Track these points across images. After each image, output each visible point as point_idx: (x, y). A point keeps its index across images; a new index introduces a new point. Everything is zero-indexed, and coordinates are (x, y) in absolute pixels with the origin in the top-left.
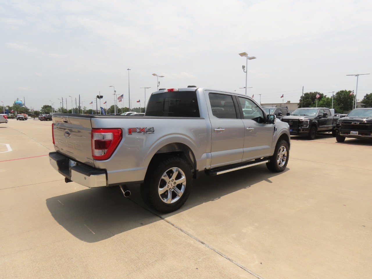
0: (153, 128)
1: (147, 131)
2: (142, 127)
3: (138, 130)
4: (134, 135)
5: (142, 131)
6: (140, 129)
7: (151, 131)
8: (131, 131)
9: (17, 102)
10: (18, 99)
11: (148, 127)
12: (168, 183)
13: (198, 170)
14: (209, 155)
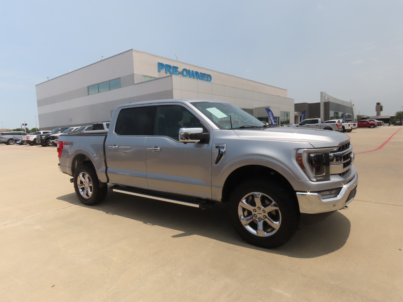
3: (67, 143)
7: (71, 144)
12: (83, 182)
13: (100, 180)
14: (108, 170)
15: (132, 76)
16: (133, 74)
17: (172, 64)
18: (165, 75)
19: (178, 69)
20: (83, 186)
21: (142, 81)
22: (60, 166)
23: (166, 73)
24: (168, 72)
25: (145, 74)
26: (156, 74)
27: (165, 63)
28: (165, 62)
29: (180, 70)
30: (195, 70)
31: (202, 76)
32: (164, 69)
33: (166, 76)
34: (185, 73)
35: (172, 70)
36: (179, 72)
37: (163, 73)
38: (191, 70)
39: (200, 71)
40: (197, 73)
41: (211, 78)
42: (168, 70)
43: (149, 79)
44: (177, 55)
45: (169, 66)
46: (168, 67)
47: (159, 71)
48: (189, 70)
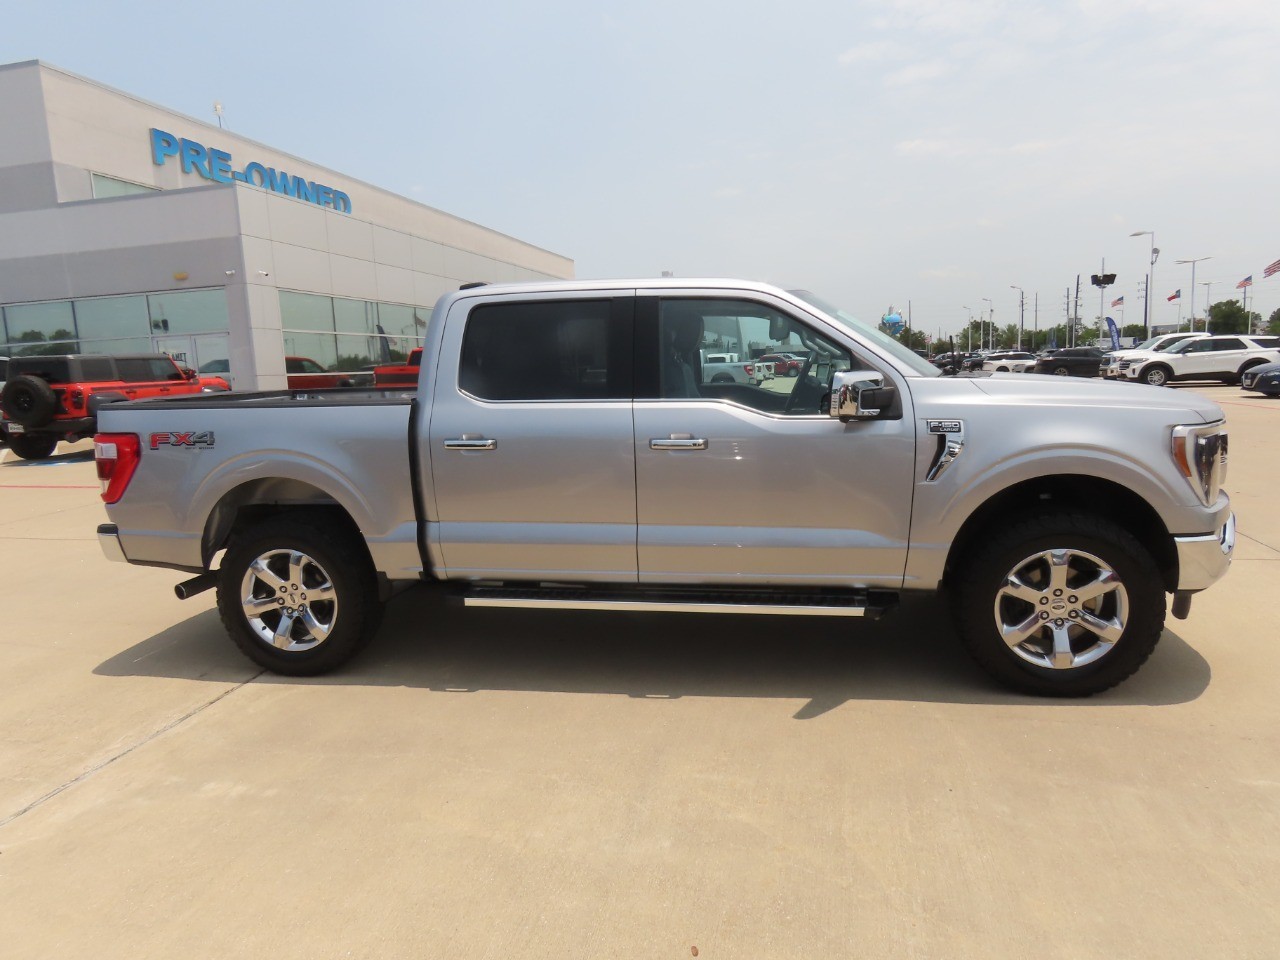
0: (212, 434)
1: (195, 442)
2: (183, 432)
3: (173, 439)
4: (164, 451)
5: (184, 440)
6: (178, 435)
7: (206, 440)
8: (157, 440)
9: (887, 317)
10: (891, 309)
11: (199, 432)
12: (277, 588)
13: (384, 573)
14: (432, 530)
15: (46, 169)
16: (48, 166)
17: (208, 141)
18: (181, 181)
19: (230, 163)
20: (275, 606)
21: (89, 197)
22: (111, 539)
23: (185, 171)
24: (194, 169)
25: (100, 170)
26: (146, 175)
27: (178, 135)
28: (179, 132)
29: (238, 164)
30: (293, 170)
31: (318, 197)
32: (178, 156)
33: (188, 186)
34: (256, 177)
35: (206, 163)
36: (233, 173)
37: (173, 174)
38: (278, 170)
39: (309, 177)
40: (299, 181)
41: (350, 207)
42: (193, 163)
43: (117, 190)
44: (219, 107)
45: (197, 149)
46: (192, 153)
47: (157, 163)
48: (272, 170)
